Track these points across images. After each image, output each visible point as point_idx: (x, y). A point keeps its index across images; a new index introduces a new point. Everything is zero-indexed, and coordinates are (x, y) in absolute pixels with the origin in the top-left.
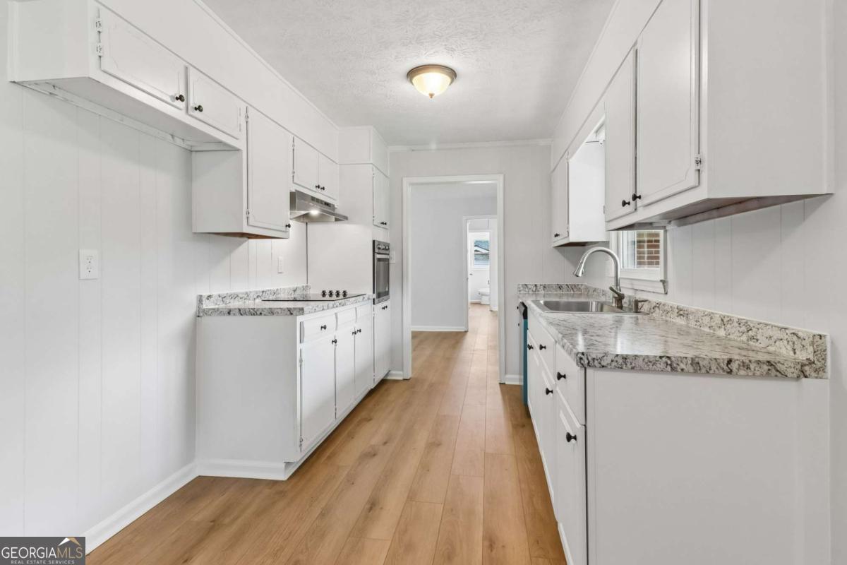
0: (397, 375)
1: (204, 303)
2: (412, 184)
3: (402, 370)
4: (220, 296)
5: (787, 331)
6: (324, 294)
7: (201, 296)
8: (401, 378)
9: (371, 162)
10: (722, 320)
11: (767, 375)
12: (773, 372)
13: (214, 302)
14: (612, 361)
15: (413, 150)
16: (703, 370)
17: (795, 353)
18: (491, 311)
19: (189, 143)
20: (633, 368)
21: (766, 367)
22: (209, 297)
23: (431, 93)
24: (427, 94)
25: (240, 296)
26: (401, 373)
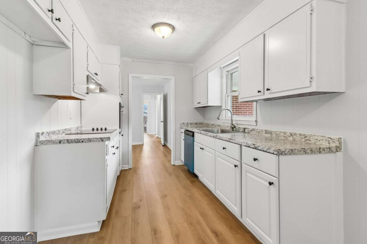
0: (126, 167)
1: (40, 137)
2: (133, 77)
3: (128, 165)
4: (47, 133)
5: (325, 137)
6: (93, 130)
7: (38, 133)
8: (128, 168)
9: (119, 64)
10: (291, 134)
11: (329, 152)
12: (330, 151)
13: (44, 137)
14: (288, 152)
15: (134, 61)
16: (313, 153)
17: (330, 144)
18: (148, 134)
19: (33, 39)
20: (294, 154)
21: (329, 149)
22: (43, 133)
23: (163, 36)
24: (161, 36)
25: (56, 132)
26: (128, 166)
